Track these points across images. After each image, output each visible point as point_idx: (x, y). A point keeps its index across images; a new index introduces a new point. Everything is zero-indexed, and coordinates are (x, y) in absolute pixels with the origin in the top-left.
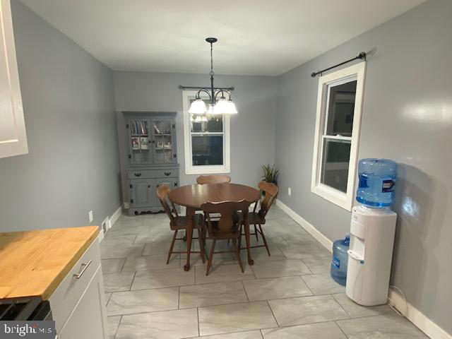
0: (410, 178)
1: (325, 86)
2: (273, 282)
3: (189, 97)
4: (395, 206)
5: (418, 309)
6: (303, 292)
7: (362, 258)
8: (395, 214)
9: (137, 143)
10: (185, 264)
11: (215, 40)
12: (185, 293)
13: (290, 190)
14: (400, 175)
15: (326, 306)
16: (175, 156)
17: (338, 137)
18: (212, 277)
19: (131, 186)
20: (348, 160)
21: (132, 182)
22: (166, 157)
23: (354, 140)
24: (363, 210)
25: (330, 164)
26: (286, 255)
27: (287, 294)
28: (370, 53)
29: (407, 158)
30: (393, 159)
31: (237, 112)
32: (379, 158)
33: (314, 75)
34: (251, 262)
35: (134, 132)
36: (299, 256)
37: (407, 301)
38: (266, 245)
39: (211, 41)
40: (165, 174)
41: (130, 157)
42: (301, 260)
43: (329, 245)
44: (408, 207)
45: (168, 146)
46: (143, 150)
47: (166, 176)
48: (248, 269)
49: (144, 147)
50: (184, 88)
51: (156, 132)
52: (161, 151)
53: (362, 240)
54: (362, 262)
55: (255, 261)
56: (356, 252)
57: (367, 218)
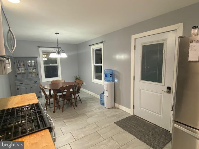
0: (116, 73)
1: (93, 49)
2: (85, 109)
3: (42, 51)
4: (113, 81)
5: (121, 105)
6: (94, 109)
7: (107, 95)
8: (113, 83)
9: (19, 70)
10: (53, 110)
11: (58, 33)
12: (57, 118)
13: (85, 83)
14: (114, 73)
15: (100, 111)
16: (38, 74)
17: (98, 64)
18: (64, 112)
19: (18, 89)
20: (101, 72)
21: (19, 87)
22: (34, 75)
23: (102, 65)
24: (106, 82)
25: (97, 74)
26: (87, 102)
27: (89, 111)
28: (104, 41)
29: (115, 69)
30: (111, 69)
31: (67, 57)
32: (109, 69)
33: (89, 46)
34: (76, 106)
35: (18, 65)
36: (91, 102)
37: (119, 104)
38: (80, 100)
39: (57, 34)
40: (34, 82)
41: (16, 76)
42: (92, 102)
43: (99, 97)
44: (116, 80)
45: (34, 71)
46: (23, 73)
47: (35, 83)
48: (76, 108)
49: (23, 72)
50: (40, 47)
51: (28, 65)
52: (31, 73)
53: (107, 90)
54: (108, 96)
55: (78, 106)
56: (106, 94)
57: (107, 84)
